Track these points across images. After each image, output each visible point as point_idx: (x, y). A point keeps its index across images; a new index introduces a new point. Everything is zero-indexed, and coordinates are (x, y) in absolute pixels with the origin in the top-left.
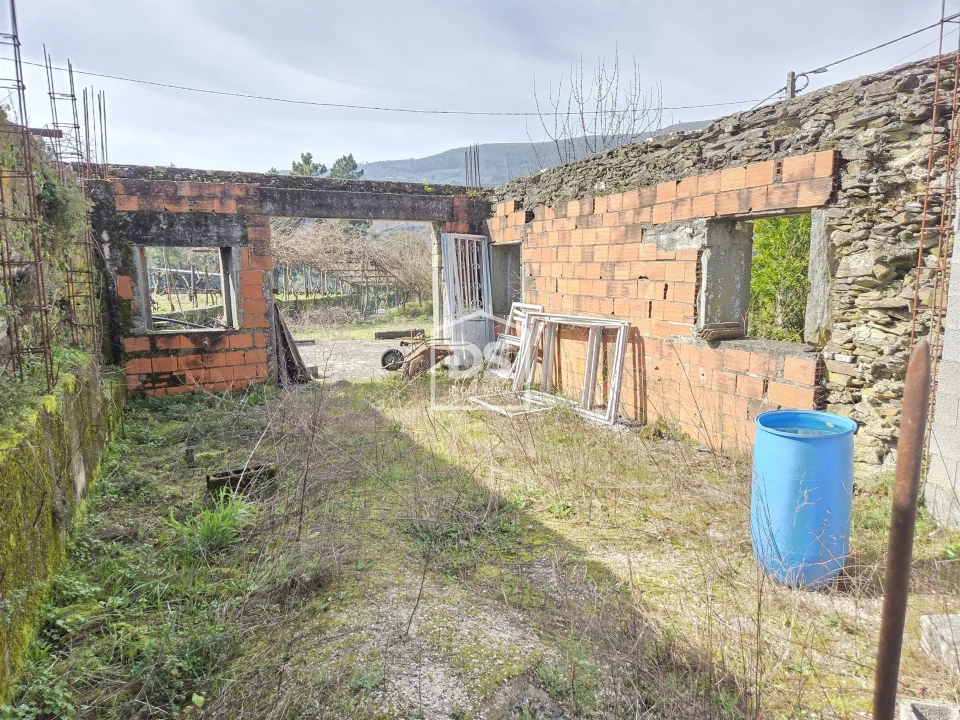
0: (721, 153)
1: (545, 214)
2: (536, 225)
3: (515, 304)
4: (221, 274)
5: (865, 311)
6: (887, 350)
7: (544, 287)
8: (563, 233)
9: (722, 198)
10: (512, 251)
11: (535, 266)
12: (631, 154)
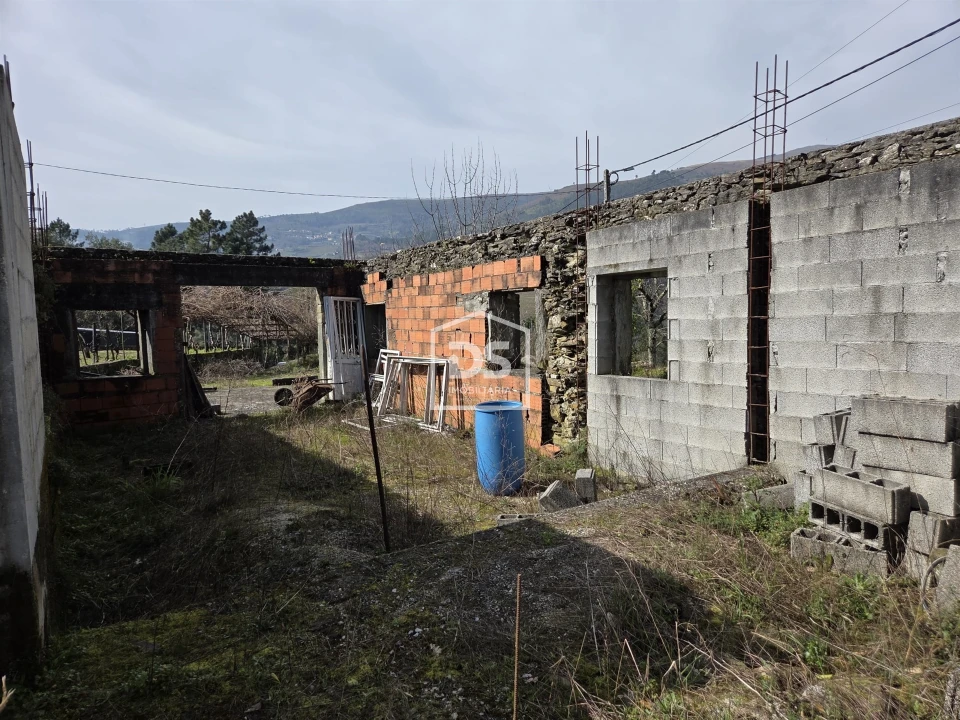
0: (496, 250)
1: (400, 283)
2: (394, 291)
3: (382, 350)
4: (140, 333)
5: (561, 347)
6: (570, 370)
7: (401, 337)
8: (411, 298)
9: (495, 279)
10: (380, 309)
11: (395, 322)
12: (450, 246)
